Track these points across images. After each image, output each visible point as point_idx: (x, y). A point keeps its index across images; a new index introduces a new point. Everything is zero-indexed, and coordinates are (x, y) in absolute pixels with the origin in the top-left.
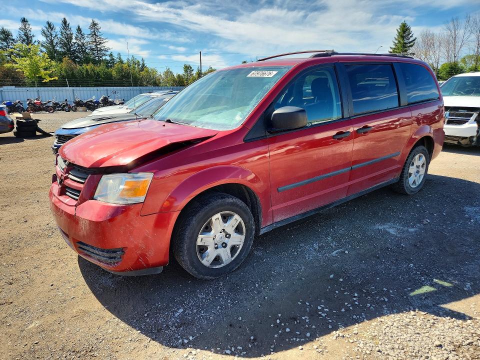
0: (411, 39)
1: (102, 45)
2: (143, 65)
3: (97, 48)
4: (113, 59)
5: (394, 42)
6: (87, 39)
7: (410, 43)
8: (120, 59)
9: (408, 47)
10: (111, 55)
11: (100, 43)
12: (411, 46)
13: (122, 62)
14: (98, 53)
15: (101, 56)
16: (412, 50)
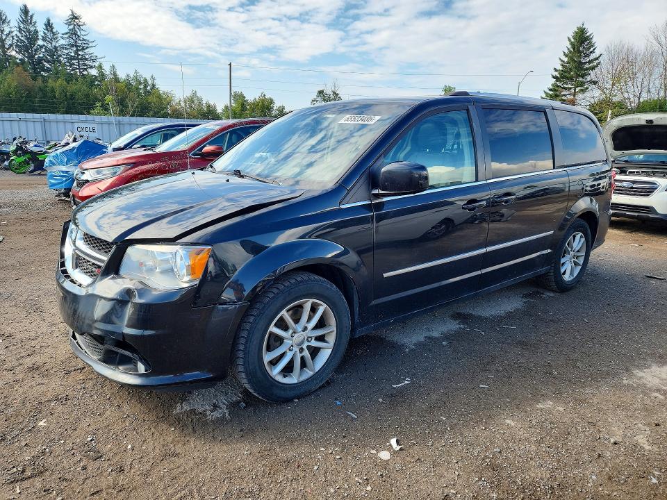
0: (592, 56)
1: (86, 51)
2: (154, 86)
3: (79, 55)
4: (103, 75)
5: (562, 61)
6: (62, 42)
7: (590, 62)
8: (115, 74)
9: (587, 69)
10: (100, 67)
11: (83, 49)
12: (593, 68)
13: (117, 80)
14: (79, 64)
15: (86, 69)
16: (592, 75)
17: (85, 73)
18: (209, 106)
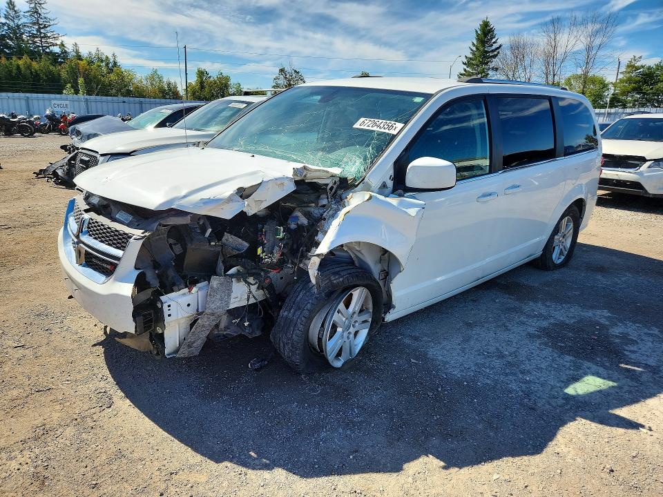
0: (495, 46)
1: (48, 29)
2: (115, 63)
3: (41, 33)
4: (66, 52)
5: (472, 50)
6: (24, 20)
7: (493, 51)
8: (77, 52)
9: (490, 57)
10: (62, 45)
11: (45, 27)
12: (495, 56)
13: (79, 57)
14: (42, 42)
15: (48, 47)
16: (495, 62)
17: (48, 50)
18: (169, 84)
